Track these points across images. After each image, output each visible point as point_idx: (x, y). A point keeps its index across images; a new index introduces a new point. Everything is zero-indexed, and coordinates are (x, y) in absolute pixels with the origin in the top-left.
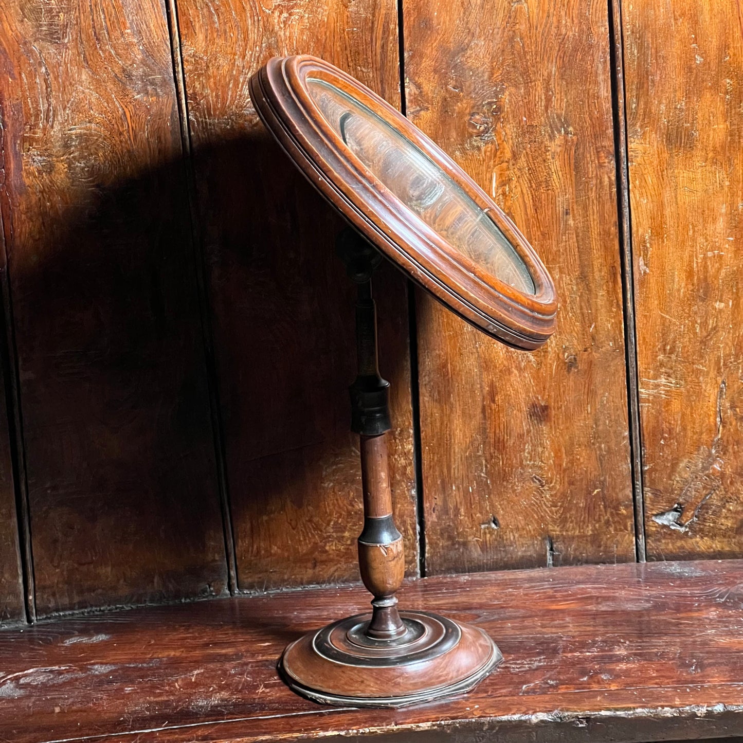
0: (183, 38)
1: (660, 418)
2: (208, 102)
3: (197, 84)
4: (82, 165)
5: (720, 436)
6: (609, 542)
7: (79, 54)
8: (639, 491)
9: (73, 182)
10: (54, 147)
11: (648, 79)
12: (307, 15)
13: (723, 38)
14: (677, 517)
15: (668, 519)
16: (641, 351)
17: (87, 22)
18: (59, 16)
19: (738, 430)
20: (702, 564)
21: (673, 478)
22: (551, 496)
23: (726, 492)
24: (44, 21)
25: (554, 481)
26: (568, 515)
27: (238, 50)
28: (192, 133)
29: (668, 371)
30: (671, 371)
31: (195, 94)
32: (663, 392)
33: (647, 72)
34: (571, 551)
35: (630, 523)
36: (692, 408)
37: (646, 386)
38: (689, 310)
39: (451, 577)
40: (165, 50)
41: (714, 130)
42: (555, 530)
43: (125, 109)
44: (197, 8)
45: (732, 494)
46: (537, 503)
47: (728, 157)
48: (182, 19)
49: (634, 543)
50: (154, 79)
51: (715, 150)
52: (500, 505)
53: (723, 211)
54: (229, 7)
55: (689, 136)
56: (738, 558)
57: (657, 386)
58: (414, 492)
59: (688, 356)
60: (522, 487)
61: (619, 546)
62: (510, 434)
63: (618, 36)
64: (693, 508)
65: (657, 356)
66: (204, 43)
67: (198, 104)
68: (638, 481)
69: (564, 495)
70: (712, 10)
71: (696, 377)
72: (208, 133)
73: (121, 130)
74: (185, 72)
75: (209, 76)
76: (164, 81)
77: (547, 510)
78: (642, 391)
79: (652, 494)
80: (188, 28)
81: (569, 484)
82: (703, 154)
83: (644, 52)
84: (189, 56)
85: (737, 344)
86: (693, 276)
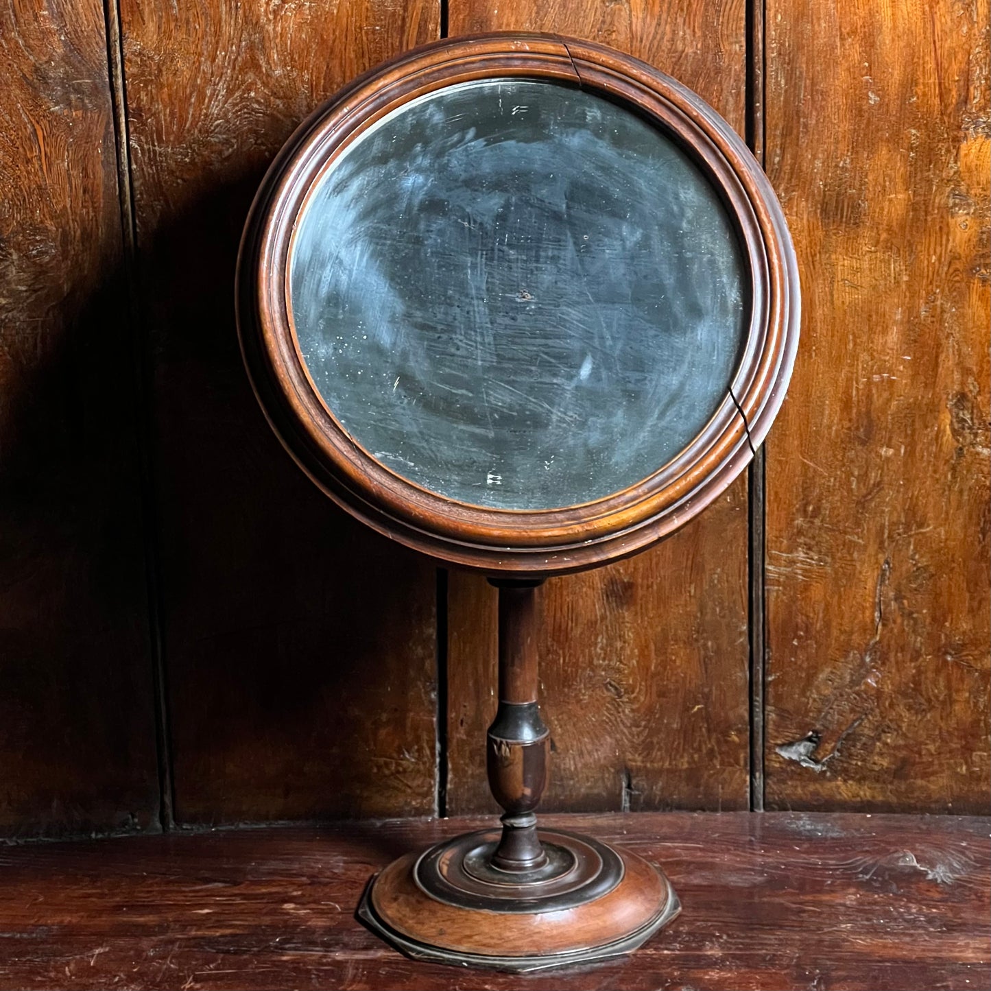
0: (125, 27)
1: (794, 608)
2: (158, 121)
3: (143, 95)
5: (878, 638)
6: (712, 780)
8: (758, 710)
11: (799, 122)
12: (307, 4)
13: (909, 70)
14: (811, 749)
15: (797, 752)
16: (772, 511)
19: (903, 630)
20: (841, 818)
21: (808, 694)
22: (633, 711)
23: (883, 718)
25: (637, 690)
26: (655, 740)
27: (207, 49)
28: (134, 166)
29: (808, 541)
30: (813, 543)
31: (139, 109)
32: (799, 572)
33: (798, 112)
34: (657, 789)
35: (743, 755)
36: (840, 597)
37: (776, 560)
38: (843, 456)
39: (482, 820)
40: (97, 44)
41: (890, 201)
42: (636, 761)
43: (37, 126)
45: (891, 720)
46: (611, 721)
47: (909, 241)
49: (748, 783)
50: (80, 84)
51: (889, 229)
52: (558, 720)
53: (898, 317)
55: (855, 207)
56: (895, 813)
57: (792, 562)
58: (433, 696)
59: (839, 521)
60: (590, 696)
61: (726, 786)
62: (577, 620)
63: (758, 58)
64: (834, 738)
65: (793, 520)
66: (155, 37)
67: (144, 124)
68: (757, 695)
69: (650, 710)
70: (895, 28)
71: (849, 551)
72: (157, 167)
73: (29, 156)
74: (127, 76)
75: (162, 84)
76: (95, 87)
77: (626, 731)
78: (770, 568)
79: (777, 715)
80: (133, 13)
81: (659, 696)
82: (873, 234)
83: (795, 83)
84: (133, 53)
85: (909, 509)
86: (851, 407)
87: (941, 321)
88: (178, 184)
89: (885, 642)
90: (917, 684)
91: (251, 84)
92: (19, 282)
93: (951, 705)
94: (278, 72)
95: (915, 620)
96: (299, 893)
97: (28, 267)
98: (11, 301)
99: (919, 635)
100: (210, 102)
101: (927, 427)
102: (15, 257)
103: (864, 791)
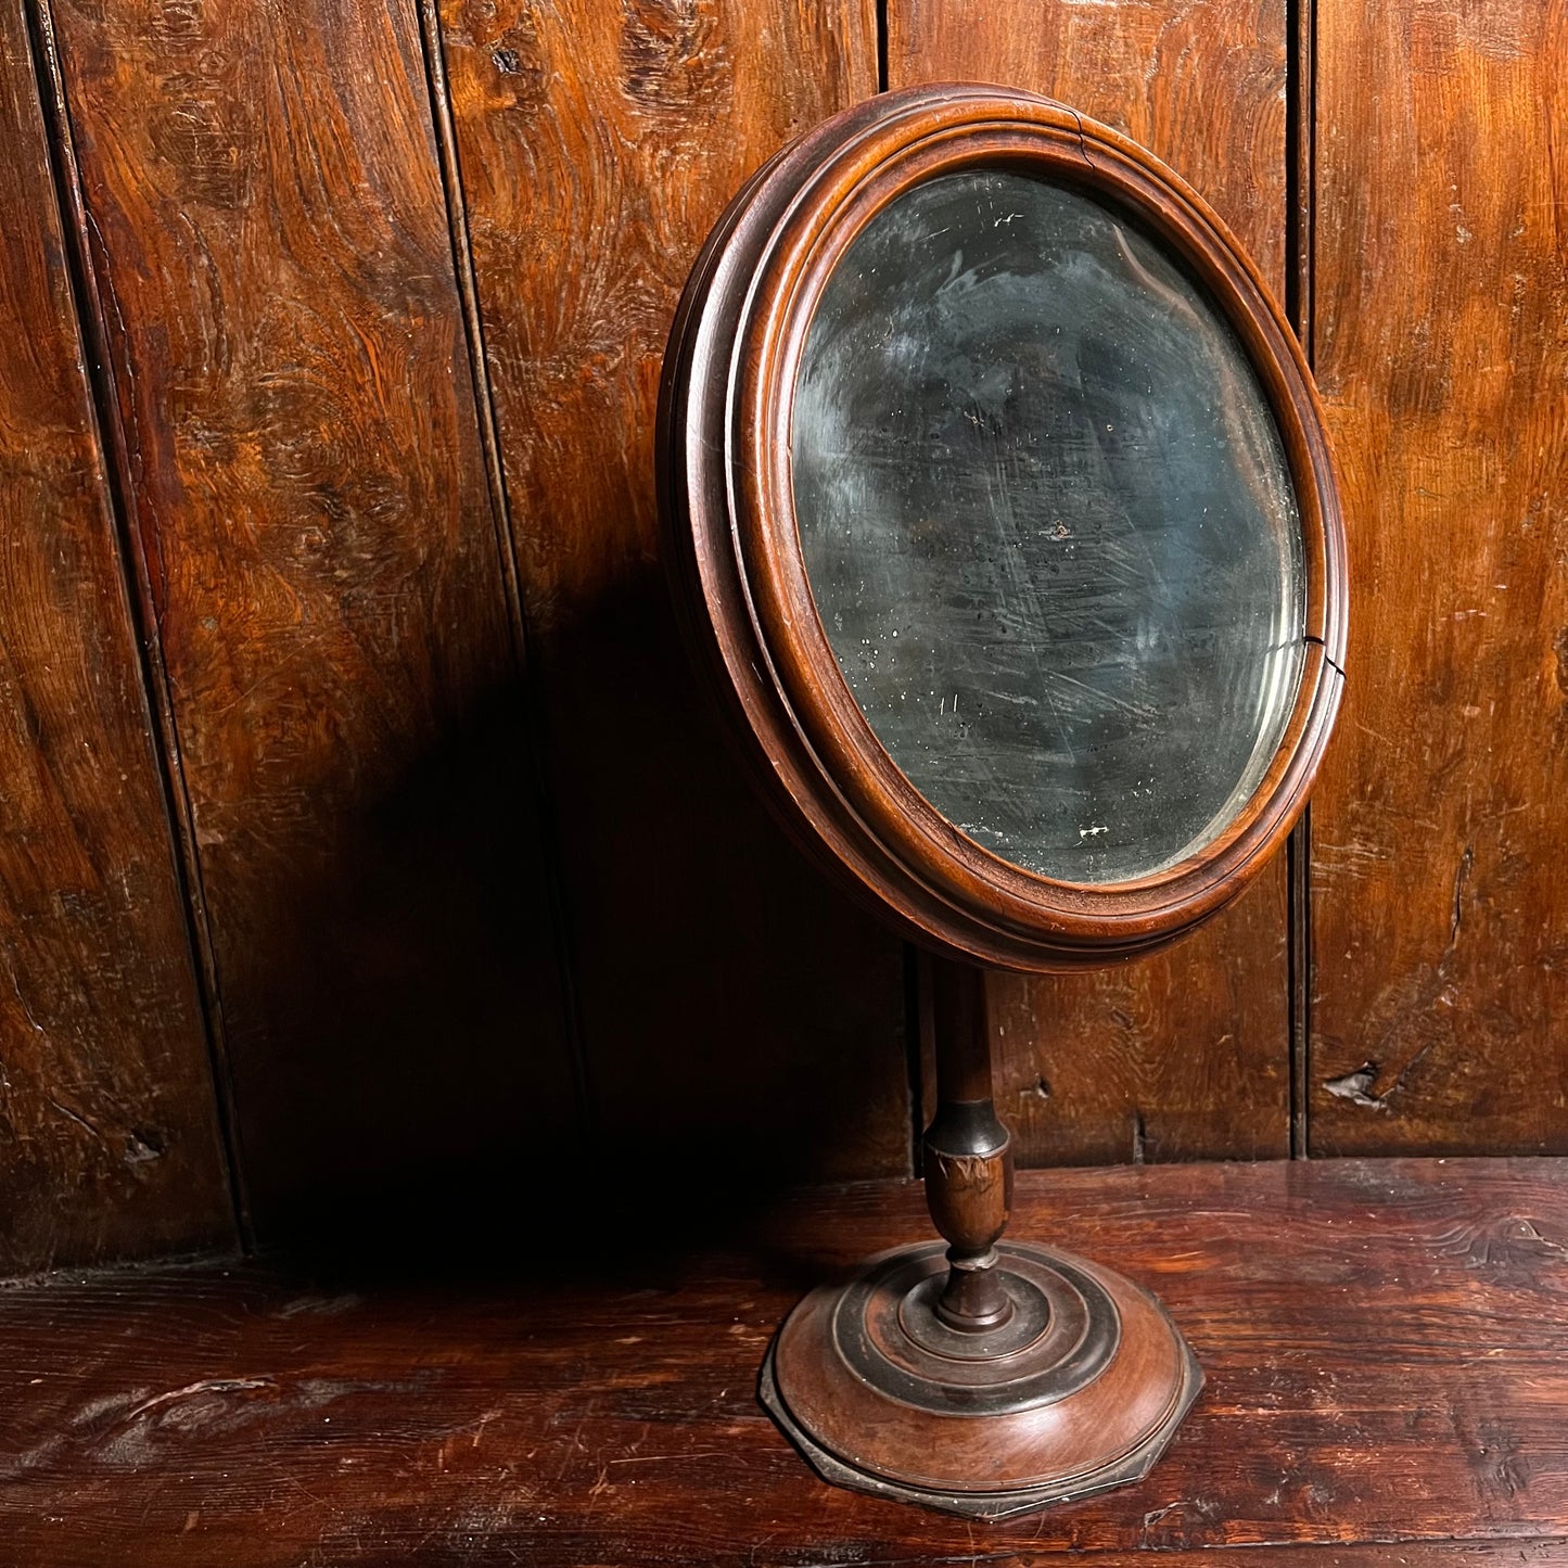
0: (470, 198)
1: (1347, 914)
2: (521, 326)
3: (499, 291)
4: (290, 448)
5: (1455, 946)
6: (1243, 1124)
7: (272, 231)
8: (1300, 1038)
9: (273, 480)
10: (234, 412)
11: (1359, 276)
12: (705, 153)
13: (1513, 191)
14: (1366, 1083)
15: (1347, 1088)
17: (284, 166)
18: (228, 155)
19: (1489, 935)
20: (1407, 1166)
21: (1364, 1017)
22: (1144, 1044)
23: (1460, 1043)
24: (200, 161)
25: (1150, 1019)
26: (1173, 1079)
27: (576, 224)
28: (495, 388)
29: (1366, 830)
30: (1371, 831)
31: (496, 310)
32: (1354, 868)
33: (1359, 261)
34: (1177, 1139)
35: (1282, 1093)
36: (1406, 898)
38: (1413, 721)
40: (436, 225)
41: (1484, 375)
42: (1150, 1102)
43: (365, 338)
44: (494, 139)
46: (1118, 1056)
47: (1508, 430)
48: (467, 160)
49: (1288, 1126)
50: (417, 282)
51: (1481, 416)
52: (1054, 1058)
53: (1491, 533)
54: (557, 136)
55: (1434, 389)
56: (1473, 1156)
57: (1345, 857)
59: (1406, 803)
60: (1093, 1028)
61: (1262, 1130)
63: (1304, 192)
64: (1396, 1070)
65: (1347, 804)
66: (509, 210)
67: (504, 331)
68: (1300, 1021)
69: (1166, 1044)
70: (1494, 132)
71: (1418, 840)
72: (523, 388)
73: (360, 381)
74: (476, 266)
75: (522, 274)
76: (437, 284)
77: (1136, 1068)
78: (1316, 865)
79: (1326, 1044)
80: (478, 179)
81: (1176, 1025)
82: (1459, 423)
83: (1356, 222)
84: (482, 234)
85: (1499, 783)
86: (1425, 657)
87: (1550, 534)
88: (552, 409)
89: (1464, 952)
90: (1505, 1002)
91: (638, 267)
92: (362, 548)
93: (1548, 1023)
94: (671, 250)
95: (1504, 922)
97: (370, 528)
98: (353, 573)
99: (1509, 940)
100: (585, 296)
101: (1525, 677)
102: (353, 516)
103: (1434, 1131)
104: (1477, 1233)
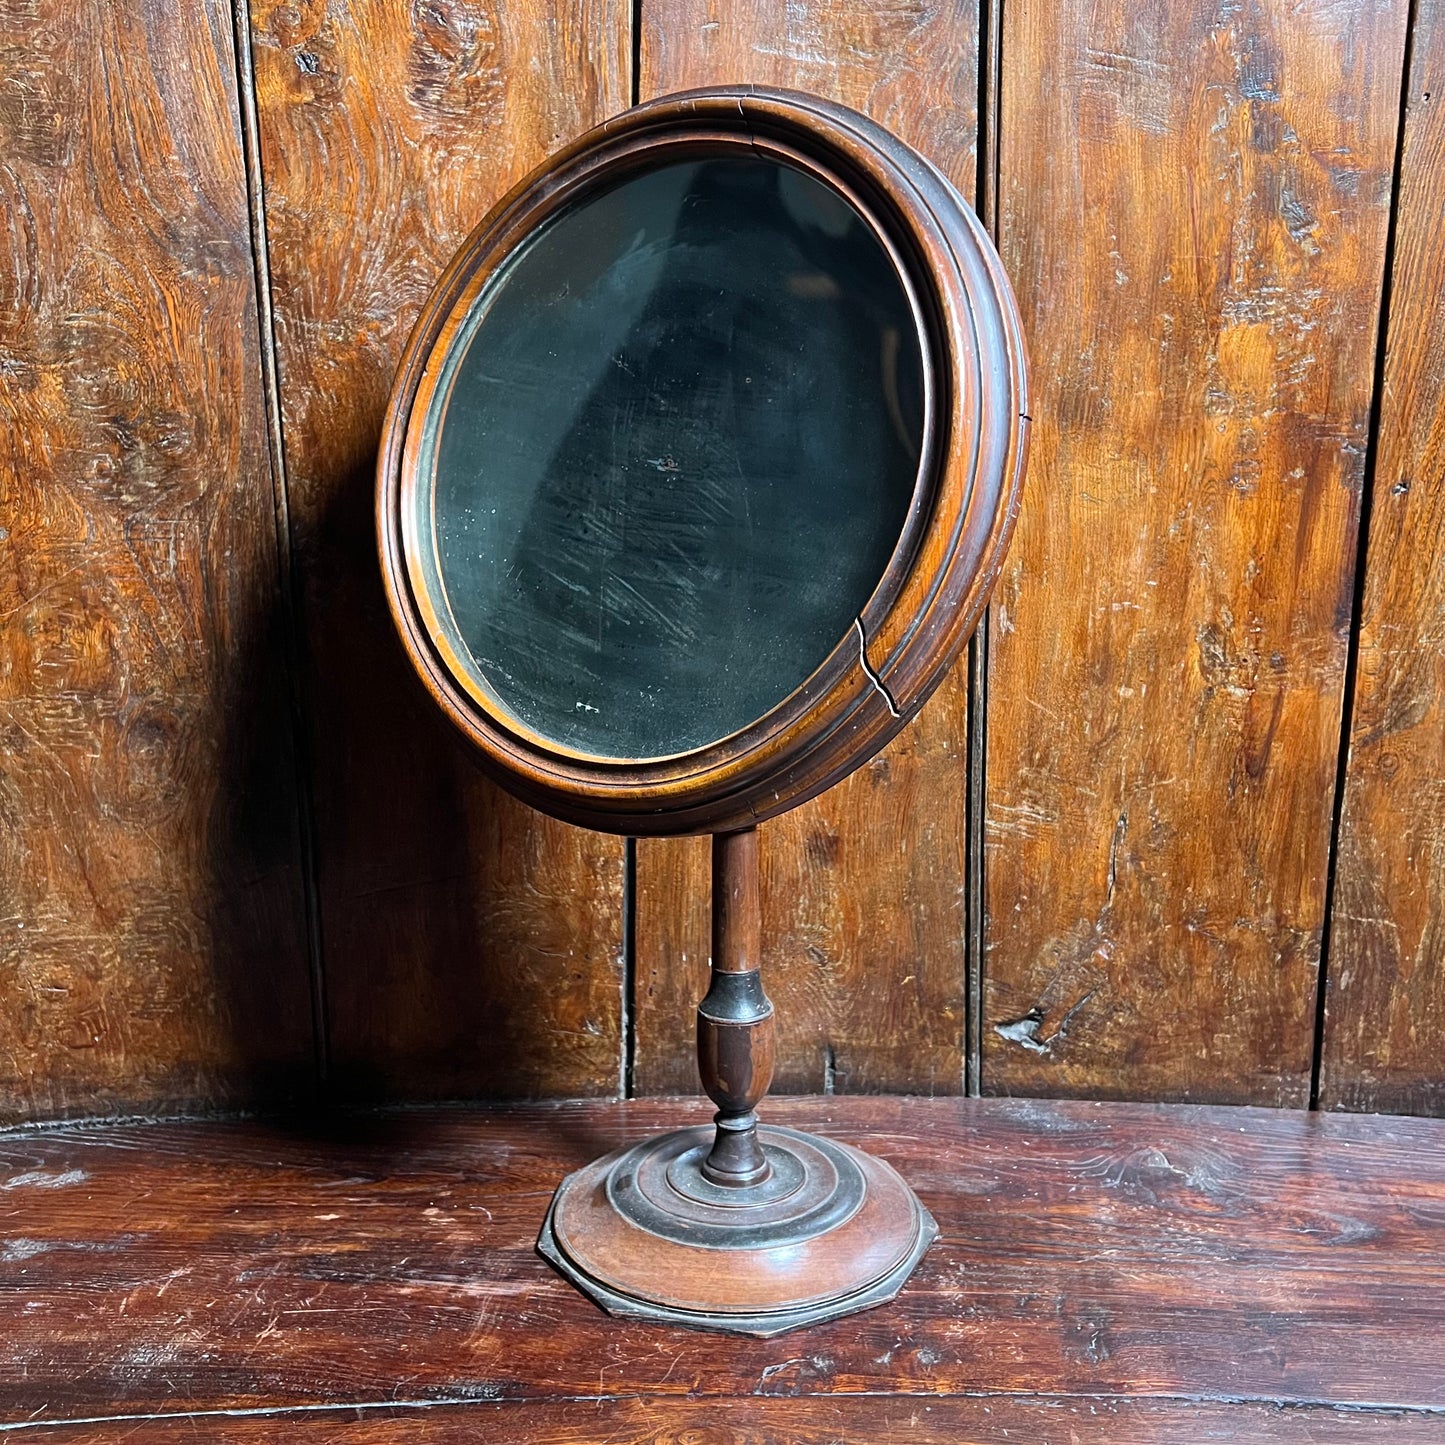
0: (268, 177)
1: (1017, 869)
2: (306, 293)
3: (288, 260)
4: (90, 382)
5: (1110, 905)
6: (923, 1061)
7: (87, 190)
8: (975, 983)
9: (71, 409)
10: (40, 345)
11: (1034, 307)
12: (478, 157)
13: (1162, 244)
14: (1033, 1028)
16: (993, 759)
17: (103, 134)
18: (53, 119)
19: (1140, 896)
20: (1069, 1107)
21: (1031, 966)
22: (837, 981)
23: (1115, 994)
24: (27, 123)
25: (842, 958)
26: (862, 1015)
27: (361, 207)
28: (279, 344)
29: (1034, 793)
30: (1039, 795)
31: (284, 276)
32: (1024, 828)
33: (1034, 295)
34: (863, 1071)
35: (958, 1033)
36: (1069, 857)
37: (997, 815)
38: (1075, 697)
39: (672, 1102)
40: (236, 198)
41: (1138, 399)
42: (840, 1036)
43: (165, 291)
44: (292, 128)
45: (1124, 998)
46: (813, 992)
47: (1158, 446)
48: (267, 145)
49: (963, 1064)
50: (216, 246)
51: (1136, 433)
53: (1143, 536)
54: (348, 131)
55: (1096, 408)
56: (1126, 1101)
57: (1015, 818)
58: (621, 961)
59: (1068, 772)
60: (791, 963)
61: (939, 1067)
62: (777, 876)
64: (1060, 1017)
65: (1017, 769)
66: (302, 191)
67: (290, 295)
68: (975, 967)
69: (856, 981)
70: (1147, 193)
71: (1079, 805)
72: (305, 345)
73: (157, 328)
74: (269, 237)
75: (310, 247)
76: (234, 249)
77: (829, 1003)
78: (991, 823)
79: (996, 989)
80: (276, 161)
81: (866, 965)
82: (1118, 439)
83: (1032, 261)
84: (277, 209)
85: (1149, 758)
86: (1086, 641)
87: (1193, 540)
88: (329, 366)
89: (1119, 910)
90: (1155, 958)
91: (413, 250)
92: (148, 477)
93: (1191, 980)
94: (444, 237)
95: (1153, 884)
96: (449, 1193)
97: (157, 459)
98: (138, 499)
99: (1158, 901)
100: (365, 270)
101: (1172, 664)
102: (142, 447)
103: (1092, 1076)
104: (1116, 1161)
